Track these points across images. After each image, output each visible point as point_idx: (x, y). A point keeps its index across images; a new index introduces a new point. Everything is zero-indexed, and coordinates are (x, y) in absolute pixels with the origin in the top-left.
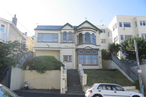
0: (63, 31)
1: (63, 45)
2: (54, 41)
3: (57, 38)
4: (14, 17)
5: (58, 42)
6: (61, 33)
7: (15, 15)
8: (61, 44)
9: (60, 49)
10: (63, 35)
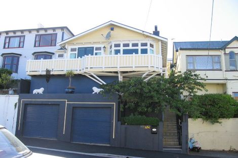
0: (228, 51)
1: (230, 75)
2: (215, 68)
3: (220, 63)
4: (154, 30)
5: (221, 70)
6: (225, 54)
7: (156, 28)
8: (227, 72)
9: (226, 81)
10: (228, 57)
